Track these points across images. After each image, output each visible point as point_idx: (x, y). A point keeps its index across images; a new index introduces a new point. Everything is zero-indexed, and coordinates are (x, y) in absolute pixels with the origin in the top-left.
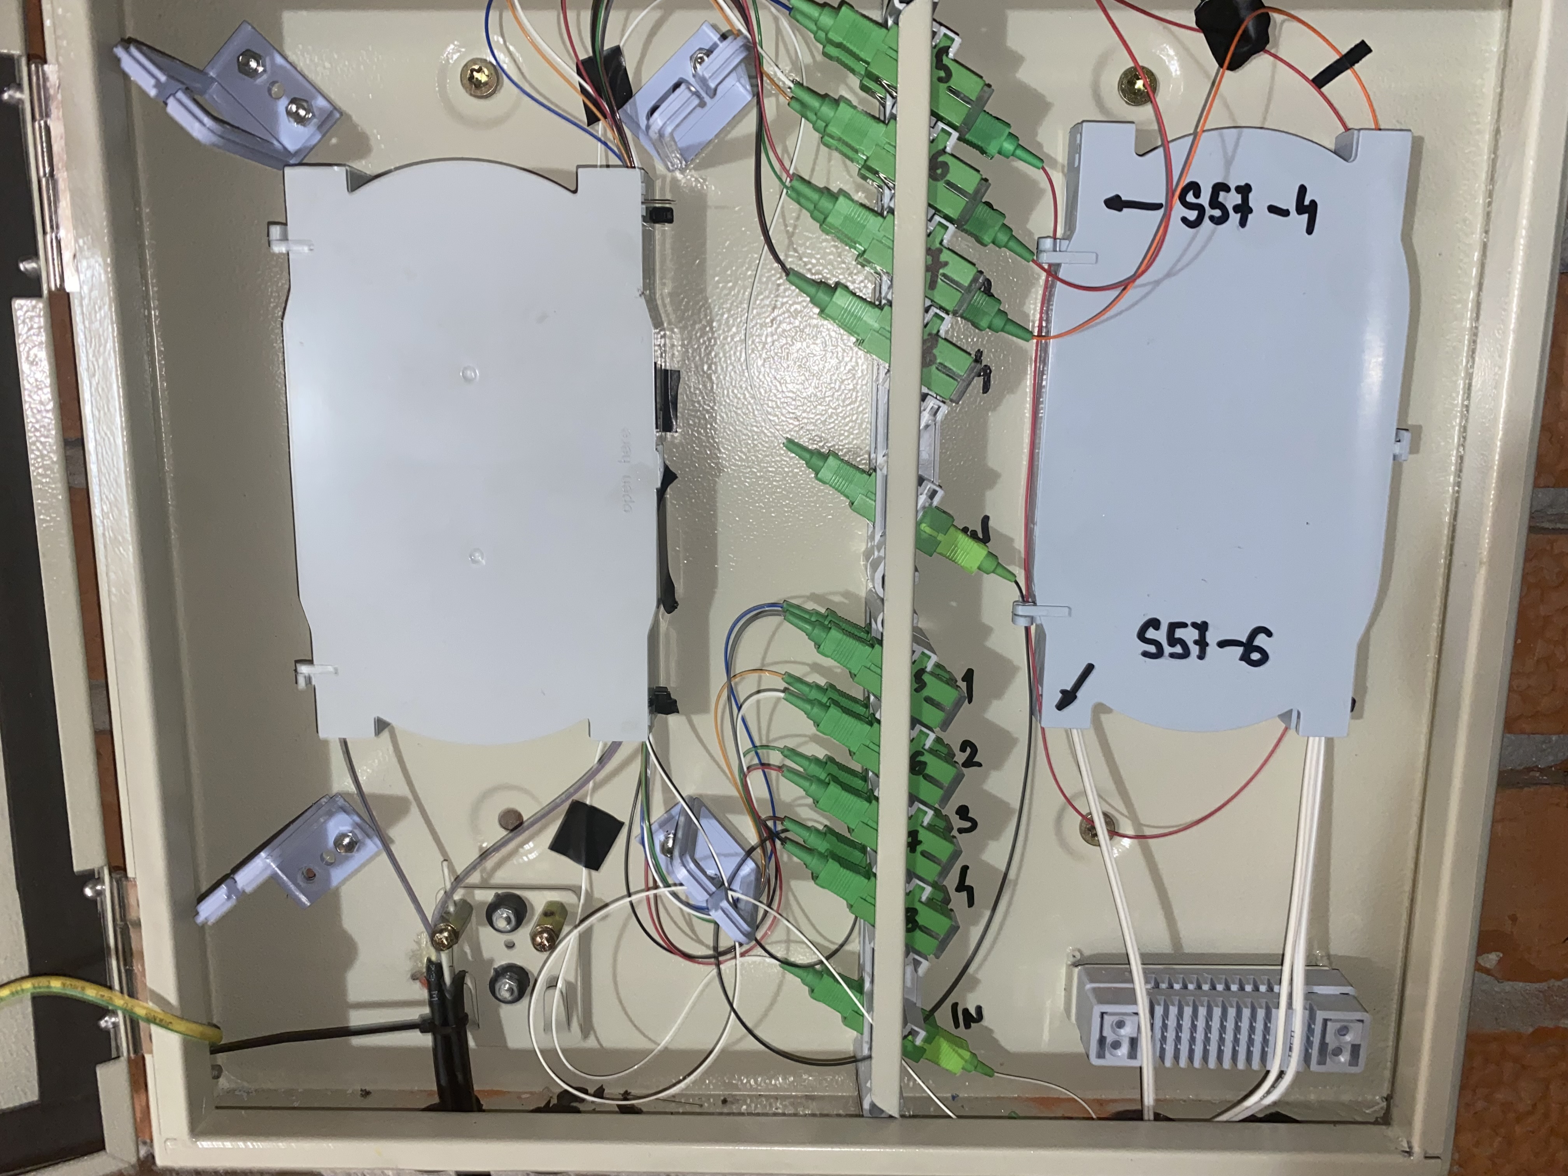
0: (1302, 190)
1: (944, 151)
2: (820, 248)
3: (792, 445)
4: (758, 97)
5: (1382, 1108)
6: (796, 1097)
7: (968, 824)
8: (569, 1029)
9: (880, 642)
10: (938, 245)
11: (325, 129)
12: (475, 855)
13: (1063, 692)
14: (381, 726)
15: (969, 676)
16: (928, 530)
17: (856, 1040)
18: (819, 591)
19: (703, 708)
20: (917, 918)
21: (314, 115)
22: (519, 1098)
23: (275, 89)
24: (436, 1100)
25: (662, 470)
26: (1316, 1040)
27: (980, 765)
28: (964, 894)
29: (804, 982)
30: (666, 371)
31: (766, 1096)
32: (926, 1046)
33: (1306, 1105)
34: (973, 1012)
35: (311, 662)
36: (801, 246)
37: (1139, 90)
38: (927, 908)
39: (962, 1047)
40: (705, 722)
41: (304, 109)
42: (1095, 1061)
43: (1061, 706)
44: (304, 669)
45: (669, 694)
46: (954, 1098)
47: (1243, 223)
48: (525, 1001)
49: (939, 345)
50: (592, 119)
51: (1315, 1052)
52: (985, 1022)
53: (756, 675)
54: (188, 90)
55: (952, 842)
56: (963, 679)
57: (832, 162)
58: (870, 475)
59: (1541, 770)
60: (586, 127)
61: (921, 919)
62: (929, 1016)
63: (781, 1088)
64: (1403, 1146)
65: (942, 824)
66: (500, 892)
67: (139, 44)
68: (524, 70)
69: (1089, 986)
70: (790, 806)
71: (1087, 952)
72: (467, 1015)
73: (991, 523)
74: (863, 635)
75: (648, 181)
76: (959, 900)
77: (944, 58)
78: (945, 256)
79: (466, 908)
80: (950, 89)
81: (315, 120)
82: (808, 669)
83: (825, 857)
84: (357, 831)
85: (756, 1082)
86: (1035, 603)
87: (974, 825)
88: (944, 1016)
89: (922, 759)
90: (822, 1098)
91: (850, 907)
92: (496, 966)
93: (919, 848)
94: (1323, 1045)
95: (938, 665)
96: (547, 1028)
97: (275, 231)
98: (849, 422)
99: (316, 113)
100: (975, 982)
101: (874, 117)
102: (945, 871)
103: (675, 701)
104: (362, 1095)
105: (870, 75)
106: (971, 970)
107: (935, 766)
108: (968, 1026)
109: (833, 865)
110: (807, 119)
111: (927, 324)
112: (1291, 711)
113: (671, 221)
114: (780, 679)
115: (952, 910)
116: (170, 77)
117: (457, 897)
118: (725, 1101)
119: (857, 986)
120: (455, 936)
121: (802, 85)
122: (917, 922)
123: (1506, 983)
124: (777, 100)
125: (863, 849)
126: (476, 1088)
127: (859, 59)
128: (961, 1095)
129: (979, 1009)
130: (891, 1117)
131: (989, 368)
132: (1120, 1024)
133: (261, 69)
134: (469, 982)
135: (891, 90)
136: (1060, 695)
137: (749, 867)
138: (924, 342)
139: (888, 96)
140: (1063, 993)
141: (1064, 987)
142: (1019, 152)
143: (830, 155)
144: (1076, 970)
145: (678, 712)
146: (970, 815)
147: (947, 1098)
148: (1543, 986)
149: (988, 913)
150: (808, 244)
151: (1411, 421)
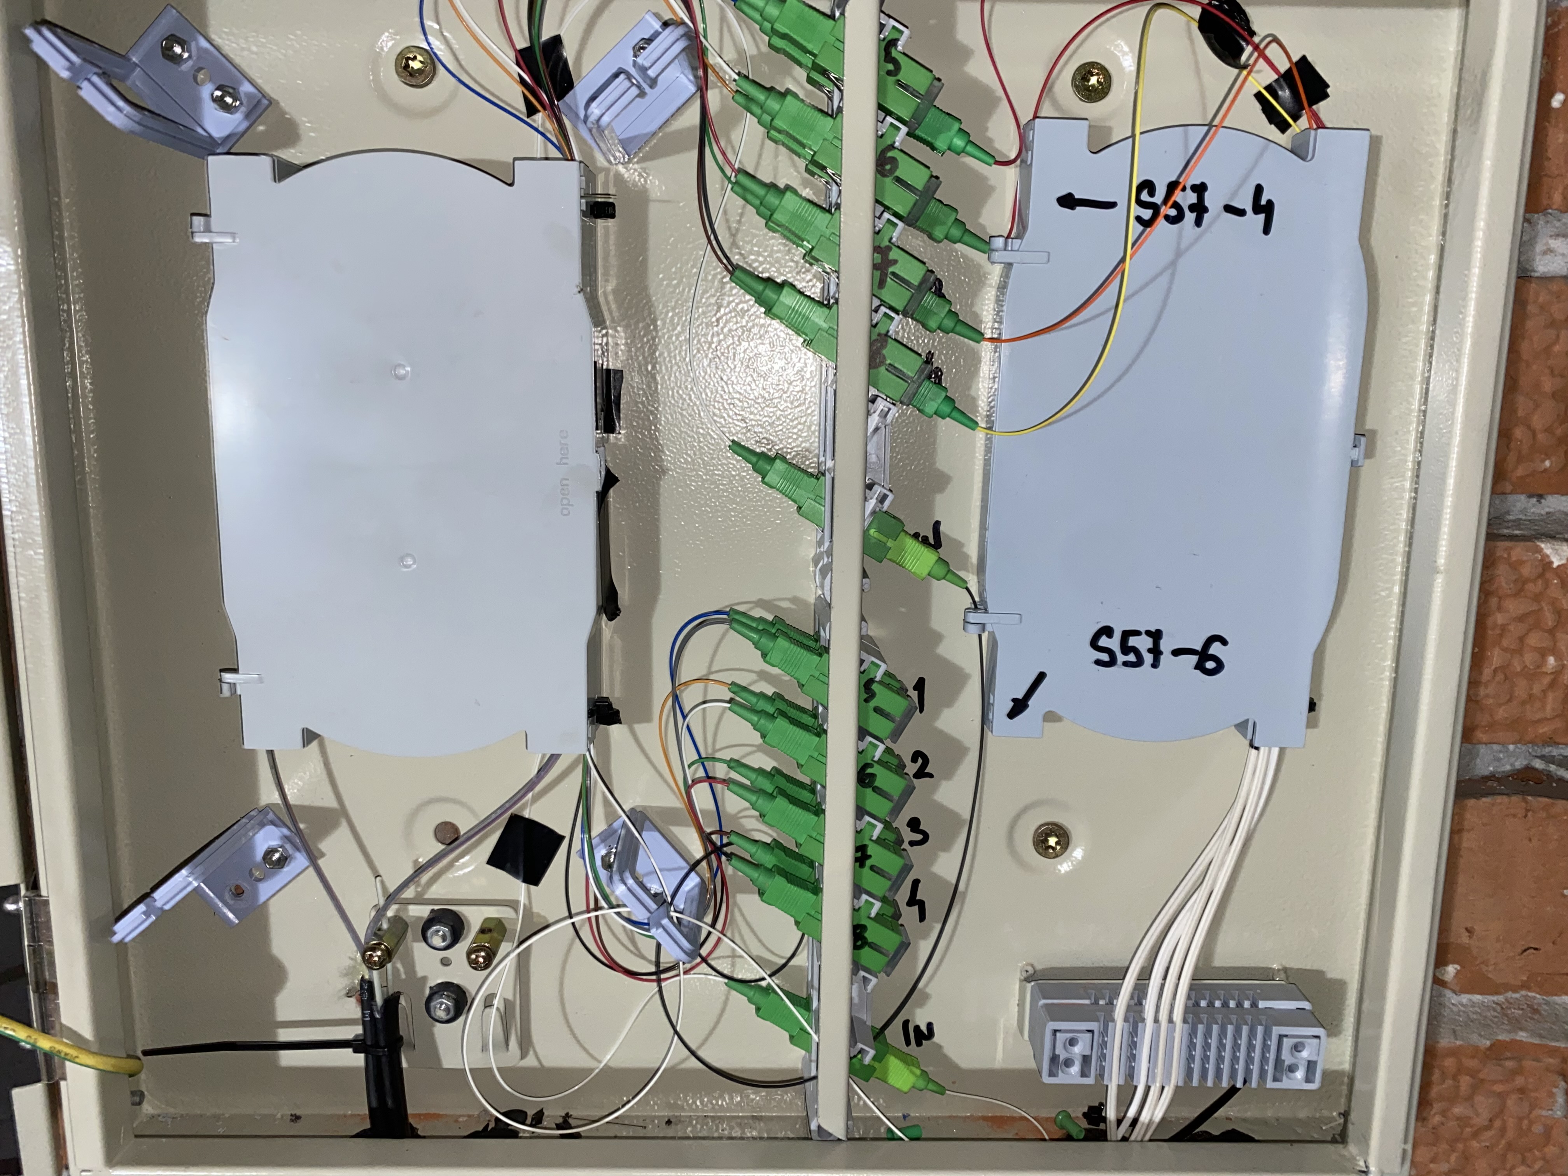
0: (1259, 190)
1: (892, 147)
2: (767, 246)
3: (737, 447)
4: (702, 89)
5: (1339, 1124)
6: (742, 1117)
7: (919, 837)
8: (508, 1050)
9: (827, 650)
10: (888, 243)
11: (254, 117)
12: (411, 871)
13: (1014, 700)
14: (309, 736)
15: (920, 685)
16: (876, 535)
17: (804, 1058)
18: (766, 597)
19: (646, 718)
20: (867, 935)
21: (241, 104)
22: (456, 1121)
23: (201, 76)
24: (367, 1125)
25: (603, 473)
26: (1272, 1056)
27: (931, 776)
28: (916, 908)
29: (750, 1001)
30: (608, 371)
31: (712, 1117)
32: (876, 1065)
33: (1264, 1122)
34: (924, 1028)
35: (235, 671)
36: (748, 243)
37: (1093, 86)
38: (877, 925)
39: (913, 1065)
40: (648, 732)
41: (231, 95)
42: (1046, 1079)
43: (1012, 715)
44: (228, 677)
45: (610, 705)
46: (905, 1117)
47: (1198, 222)
48: (461, 1019)
49: (889, 346)
50: (531, 111)
51: (1270, 1068)
52: (936, 1039)
53: (700, 685)
54: (104, 75)
55: (901, 856)
56: (915, 688)
57: (780, 158)
58: (818, 479)
59: (1498, 780)
60: (526, 119)
61: (869, 935)
62: (879, 1034)
63: (729, 1109)
64: (1359, 1165)
65: (891, 837)
66: (436, 907)
67: (52, 26)
68: (461, 57)
69: (1043, 1002)
70: (735, 817)
71: (1039, 967)
72: (401, 1038)
73: (942, 528)
74: (811, 644)
75: (589, 173)
76: (910, 914)
77: (893, 51)
78: (894, 254)
79: (400, 925)
80: (899, 83)
81: (243, 109)
82: (754, 677)
83: (770, 871)
84: (288, 846)
85: (702, 1102)
86: (986, 611)
87: (926, 837)
88: (894, 1034)
89: (869, 771)
90: (771, 1118)
91: (797, 923)
92: (432, 984)
93: (869, 863)
94: (1278, 1061)
95: (887, 674)
96: (485, 1048)
97: (198, 221)
98: (798, 424)
99: (244, 102)
100: (926, 997)
101: (821, 111)
102: (896, 886)
103: (618, 712)
104: (292, 1121)
105: (816, 67)
106: (921, 985)
107: (884, 778)
108: (919, 1044)
109: (780, 881)
110: (752, 113)
111: (877, 324)
112: (1247, 721)
113: (613, 216)
114: (725, 688)
115: (902, 925)
116: (84, 60)
117: (390, 913)
118: (669, 1122)
119: (804, 1003)
120: (389, 955)
121: (746, 77)
122: (865, 938)
123: (1463, 996)
124: (721, 92)
125: (811, 864)
126: (410, 1111)
127: (806, 51)
128: (912, 1115)
129: (930, 1026)
130: (839, 1140)
131: (940, 370)
132: (1072, 1042)
133: (186, 55)
134: (402, 1001)
135: (838, 83)
136: (1012, 704)
137: (693, 881)
138: (871, 344)
139: (836, 90)
140: (1016, 1009)
141: (1017, 1002)
142: (969, 148)
143: (777, 150)
144: (1029, 986)
145: (621, 723)
146: (921, 827)
147: (898, 1117)
148: (1500, 998)
149: (938, 927)
150: (754, 242)
151: (1368, 426)
